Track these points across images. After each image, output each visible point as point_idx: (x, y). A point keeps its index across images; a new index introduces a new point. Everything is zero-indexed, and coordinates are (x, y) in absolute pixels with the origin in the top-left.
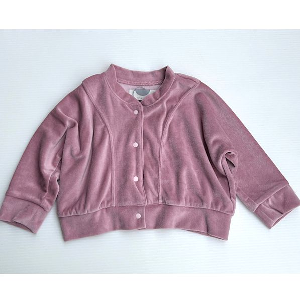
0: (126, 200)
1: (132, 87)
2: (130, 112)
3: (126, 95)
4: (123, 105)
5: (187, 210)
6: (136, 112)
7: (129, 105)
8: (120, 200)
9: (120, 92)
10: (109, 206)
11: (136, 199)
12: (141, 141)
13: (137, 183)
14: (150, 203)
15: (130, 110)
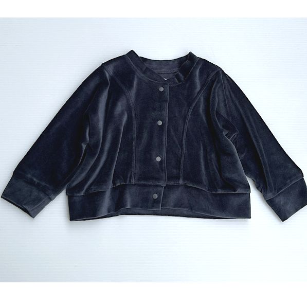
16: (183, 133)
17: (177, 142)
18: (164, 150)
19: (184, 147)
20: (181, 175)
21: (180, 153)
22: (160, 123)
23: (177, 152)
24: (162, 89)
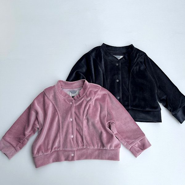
0: (66, 148)
1: (68, 90)
2: (68, 103)
3: (66, 95)
4: (64, 100)
5: (99, 150)
6: (71, 103)
7: (67, 100)
8: (64, 147)
9: (63, 93)
10: (59, 150)
11: (71, 147)
12: (74, 118)
13: (73, 139)
14: (80, 148)
15: (68, 102)
16: (129, 85)
17: (126, 89)
18: (121, 93)
19: (130, 91)
20: (130, 104)
21: (128, 94)
22: (118, 81)
23: (126, 94)
24: (117, 65)
